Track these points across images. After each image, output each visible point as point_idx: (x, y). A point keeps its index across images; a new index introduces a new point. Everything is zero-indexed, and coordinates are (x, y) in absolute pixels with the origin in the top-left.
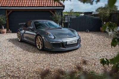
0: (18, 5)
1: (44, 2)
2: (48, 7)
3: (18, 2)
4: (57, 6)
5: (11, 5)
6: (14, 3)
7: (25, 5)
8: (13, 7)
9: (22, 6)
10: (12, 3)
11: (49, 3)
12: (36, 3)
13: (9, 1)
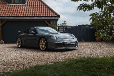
0: (13, 15)
1: (39, 13)
2: (43, 17)
3: (13, 12)
4: (52, 17)
5: (6, 15)
6: (9, 13)
7: (20, 15)
8: (7, 16)
9: (17, 15)
10: (7, 13)
11: (44, 13)
12: (31, 13)
13: (3, 12)
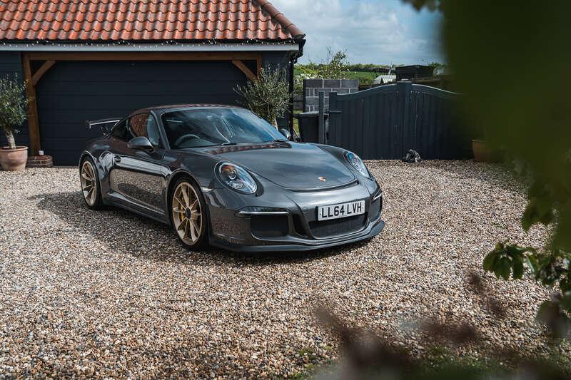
0: (83, 36)
1: (206, 22)
2: (224, 41)
3: (84, 20)
4: (267, 40)
5: (52, 35)
6: (66, 25)
7: (114, 36)
8: (57, 41)
9: (104, 36)
10: (55, 26)
11: (230, 26)
12: (169, 26)
13: (39, 17)
